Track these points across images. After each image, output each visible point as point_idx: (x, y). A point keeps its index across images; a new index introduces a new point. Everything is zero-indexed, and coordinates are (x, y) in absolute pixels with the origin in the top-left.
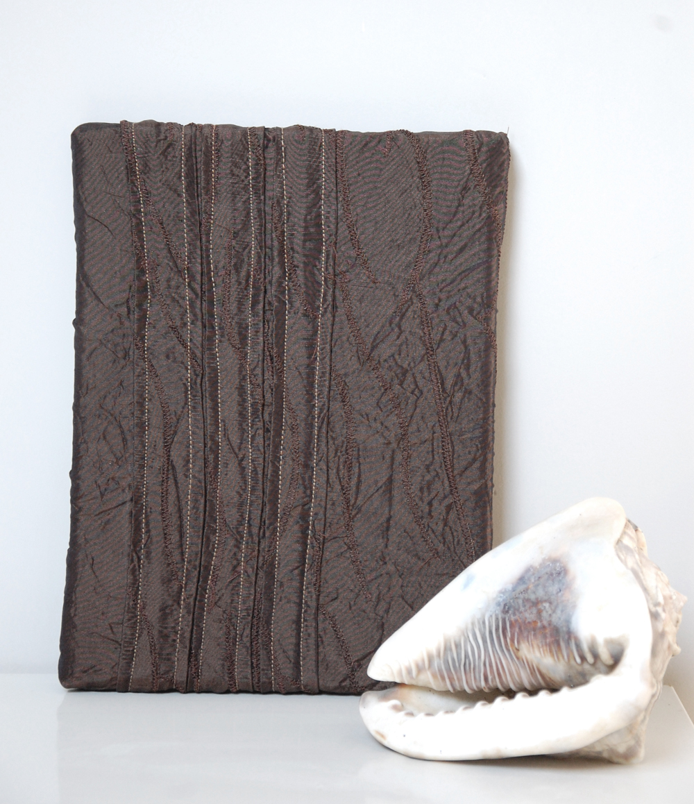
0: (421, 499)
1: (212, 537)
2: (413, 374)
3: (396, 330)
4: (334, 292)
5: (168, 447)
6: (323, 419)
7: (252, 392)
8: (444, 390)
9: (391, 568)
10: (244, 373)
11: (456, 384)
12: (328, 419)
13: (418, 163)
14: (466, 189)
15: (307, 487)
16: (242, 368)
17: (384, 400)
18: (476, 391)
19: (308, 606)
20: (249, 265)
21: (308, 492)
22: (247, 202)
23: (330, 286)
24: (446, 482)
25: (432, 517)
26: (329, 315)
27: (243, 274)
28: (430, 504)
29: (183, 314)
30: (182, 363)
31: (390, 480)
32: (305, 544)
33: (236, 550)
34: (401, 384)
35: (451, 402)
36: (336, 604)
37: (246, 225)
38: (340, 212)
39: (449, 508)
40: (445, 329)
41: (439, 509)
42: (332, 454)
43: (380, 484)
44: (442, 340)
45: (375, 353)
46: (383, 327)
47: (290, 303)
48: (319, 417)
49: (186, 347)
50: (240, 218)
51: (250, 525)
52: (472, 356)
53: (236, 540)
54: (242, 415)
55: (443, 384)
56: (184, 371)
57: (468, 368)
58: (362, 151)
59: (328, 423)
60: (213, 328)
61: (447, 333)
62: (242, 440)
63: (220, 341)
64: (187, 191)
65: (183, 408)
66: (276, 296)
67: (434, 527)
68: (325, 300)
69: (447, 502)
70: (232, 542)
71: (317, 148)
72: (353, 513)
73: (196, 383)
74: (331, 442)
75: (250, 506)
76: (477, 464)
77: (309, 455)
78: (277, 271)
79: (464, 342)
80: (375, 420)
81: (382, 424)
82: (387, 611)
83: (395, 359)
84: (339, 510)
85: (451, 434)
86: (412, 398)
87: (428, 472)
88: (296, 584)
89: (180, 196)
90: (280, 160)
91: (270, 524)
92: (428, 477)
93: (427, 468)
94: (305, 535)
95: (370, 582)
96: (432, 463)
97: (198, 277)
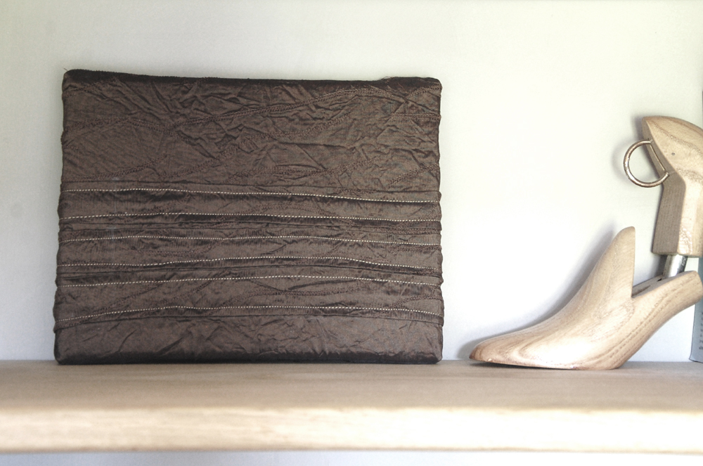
0: (313, 124)
1: (339, 262)
2: (228, 130)
3: (199, 141)
4: (173, 183)
5: (279, 292)
6: (260, 189)
7: (241, 236)
8: (239, 110)
9: (357, 144)
10: (228, 242)
11: (234, 102)
12: (259, 185)
13: (84, 127)
14: (102, 96)
15: (305, 198)
16: (224, 243)
17: (246, 150)
18: (239, 90)
19: (384, 197)
20: (153, 239)
21: (308, 198)
22: (111, 241)
23: (168, 184)
24: (301, 108)
25: (324, 118)
26: (189, 185)
27: (160, 243)
28: (315, 119)
29: (188, 283)
30: (222, 283)
31: (299, 145)
32: (344, 200)
33: (348, 245)
34: (235, 138)
35: (247, 106)
36: (382, 179)
37: (127, 241)
38: (117, 179)
39: (317, 107)
40: (198, 110)
41: (318, 113)
42: (283, 183)
43: (303, 151)
44: (205, 111)
45: (214, 155)
46: (196, 150)
47: (180, 211)
48: (258, 191)
49: (210, 281)
50: (121, 245)
51: (331, 236)
52: (215, 92)
53: (341, 245)
54: (256, 242)
55: (235, 111)
56: (228, 282)
57: (225, 95)
58: (75, 165)
59: (262, 185)
60: (198, 263)
61: (200, 108)
62: (274, 242)
63: (207, 258)
64: (102, 282)
65: (253, 282)
66: (176, 220)
67: (331, 115)
68: (178, 188)
69: (314, 108)
70: (343, 249)
71: (73, 195)
72: (321, 168)
73: (236, 274)
74: (275, 184)
75: (318, 236)
76: (288, 88)
77: (285, 198)
78: (158, 220)
79: (207, 97)
80: (259, 155)
81: (262, 150)
82: (386, 146)
83: (219, 142)
84: (320, 178)
85: (268, 105)
86: (245, 131)
87: (293, 120)
88: (369, 206)
89: (106, 286)
90: (81, 219)
91: (330, 222)
92: (297, 120)
93: (291, 120)
94: (339, 200)
95: (367, 157)
96: (287, 117)
97: (163, 273)
